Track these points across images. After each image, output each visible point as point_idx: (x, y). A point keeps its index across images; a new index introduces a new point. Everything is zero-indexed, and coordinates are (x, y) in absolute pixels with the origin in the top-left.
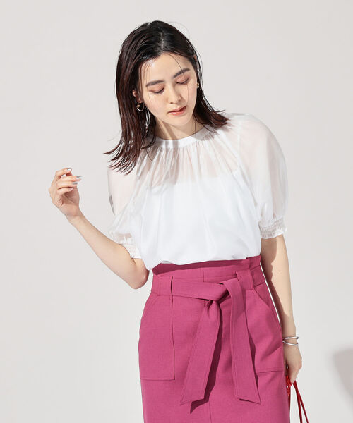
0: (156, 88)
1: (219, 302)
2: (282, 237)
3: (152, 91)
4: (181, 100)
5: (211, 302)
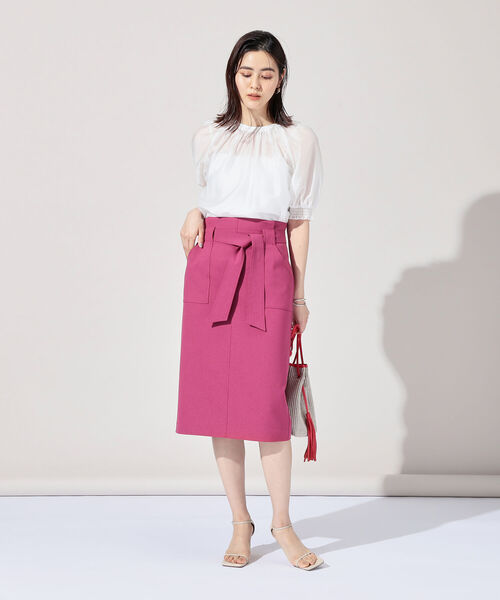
0: (246, 72)
1: (245, 248)
2: (308, 221)
3: (243, 74)
4: (259, 88)
5: (239, 248)
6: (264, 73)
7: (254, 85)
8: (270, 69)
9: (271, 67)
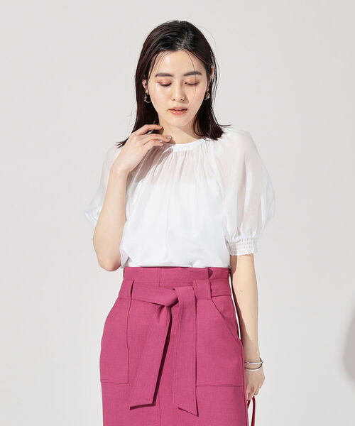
3: (159, 82)
5: (163, 306)
6: (189, 79)
7: (177, 96)
8: (195, 73)
9: (197, 69)
